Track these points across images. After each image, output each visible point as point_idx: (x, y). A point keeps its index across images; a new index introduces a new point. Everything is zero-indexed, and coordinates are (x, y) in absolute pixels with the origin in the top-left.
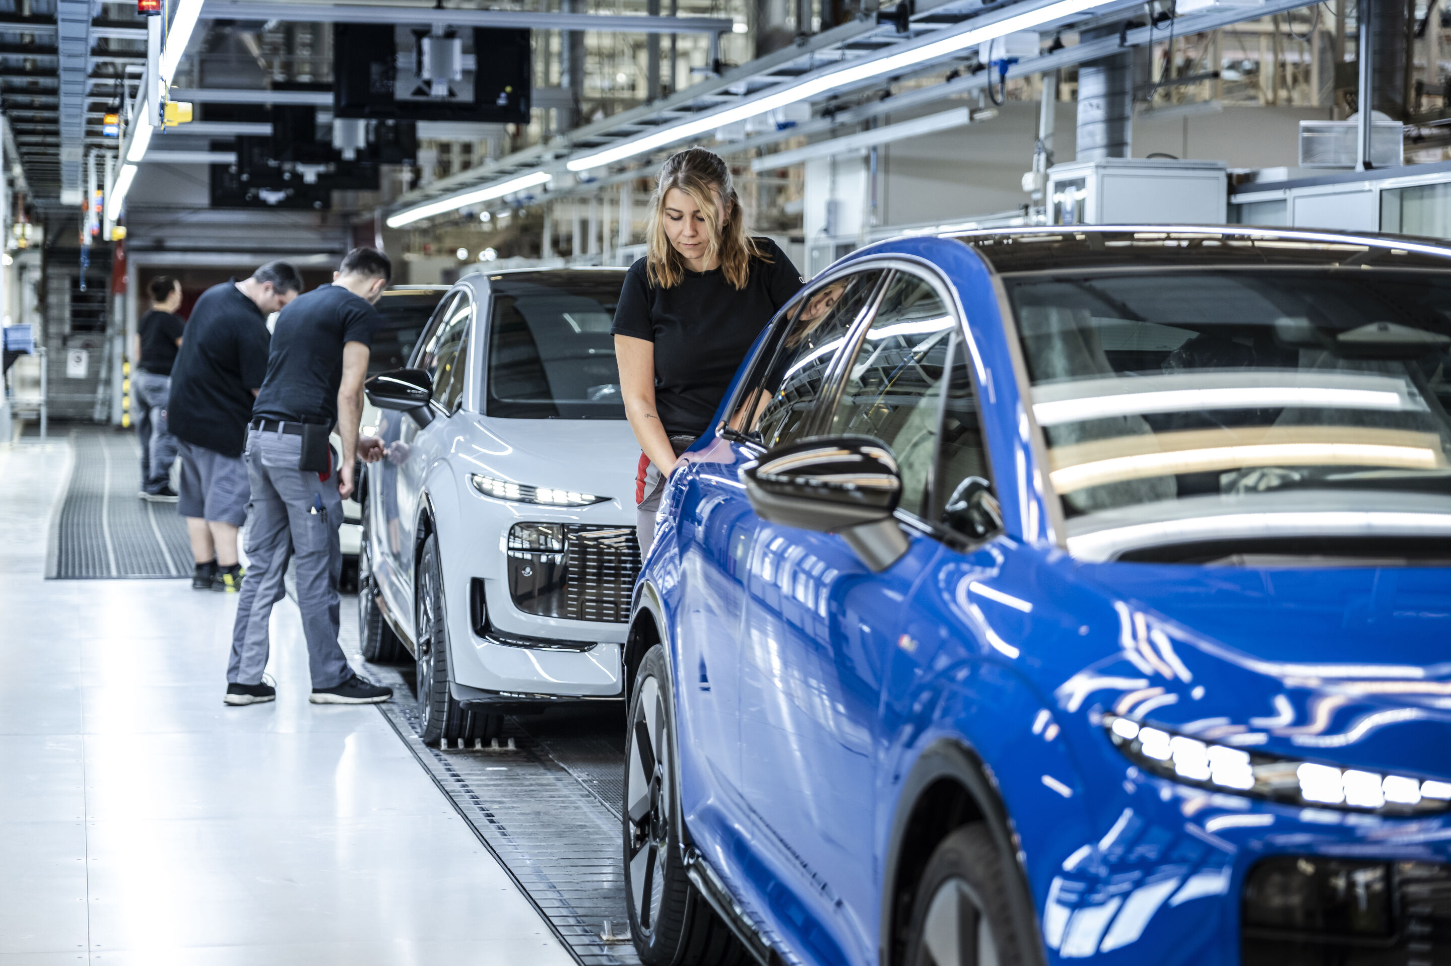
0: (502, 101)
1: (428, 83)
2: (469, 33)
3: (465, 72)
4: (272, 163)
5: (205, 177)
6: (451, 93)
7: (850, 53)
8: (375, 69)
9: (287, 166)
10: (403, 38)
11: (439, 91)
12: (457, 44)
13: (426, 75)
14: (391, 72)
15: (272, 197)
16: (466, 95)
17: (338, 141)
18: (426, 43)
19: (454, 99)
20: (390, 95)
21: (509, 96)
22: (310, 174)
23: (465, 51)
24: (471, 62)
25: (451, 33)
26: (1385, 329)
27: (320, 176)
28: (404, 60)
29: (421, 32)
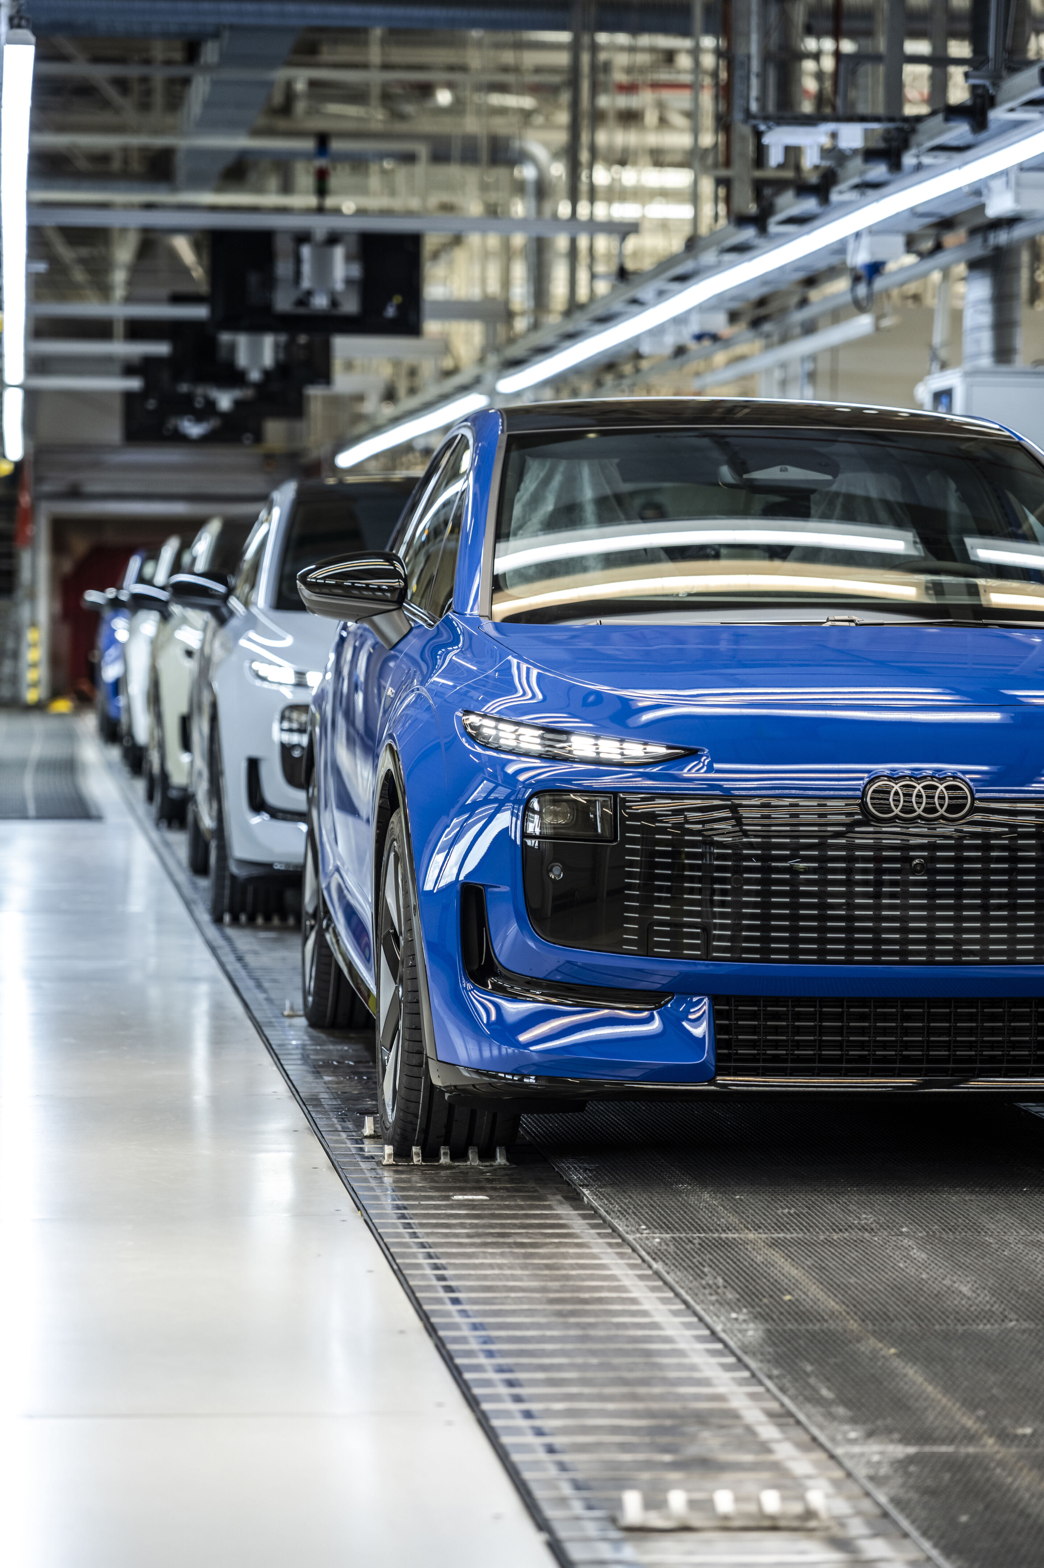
0: (390, 312)
1: (309, 293)
2: (353, 241)
3: (349, 282)
4: (184, 388)
5: (117, 406)
6: (334, 303)
7: (728, 257)
8: (253, 279)
9: (200, 390)
10: (283, 245)
11: (320, 302)
12: (339, 253)
13: (306, 283)
14: (270, 282)
15: (194, 429)
16: (351, 306)
17: (242, 359)
18: (306, 251)
19: (335, 312)
20: (267, 308)
21: (399, 307)
22: (225, 401)
23: (348, 258)
24: (356, 271)
25: (333, 239)
26: (786, 470)
27: (238, 404)
28: (283, 268)
29: (302, 237)
